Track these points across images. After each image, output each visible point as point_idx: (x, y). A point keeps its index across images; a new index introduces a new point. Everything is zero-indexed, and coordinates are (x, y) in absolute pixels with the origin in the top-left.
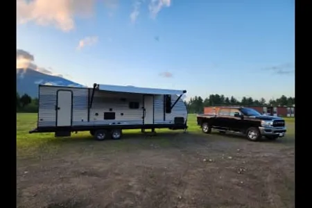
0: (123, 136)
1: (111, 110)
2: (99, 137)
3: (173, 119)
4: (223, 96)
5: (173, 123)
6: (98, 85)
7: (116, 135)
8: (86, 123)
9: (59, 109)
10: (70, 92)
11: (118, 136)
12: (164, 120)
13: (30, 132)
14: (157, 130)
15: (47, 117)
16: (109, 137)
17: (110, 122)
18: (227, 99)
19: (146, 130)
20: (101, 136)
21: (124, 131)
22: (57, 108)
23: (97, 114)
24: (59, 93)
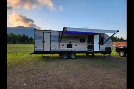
0: (77, 57)
1: (70, 43)
2: (64, 57)
4: (116, 37)
5: (104, 50)
6: (66, 28)
7: (73, 57)
8: (57, 50)
9: (44, 42)
10: (50, 33)
11: (74, 57)
12: (100, 49)
13: (31, 54)
14: (95, 54)
15: (39, 46)
16: (69, 58)
17: (69, 50)
18: (119, 38)
19: (89, 54)
20: (65, 57)
21: (77, 54)
22: (43, 42)
23: (63, 45)
24: (44, 33)
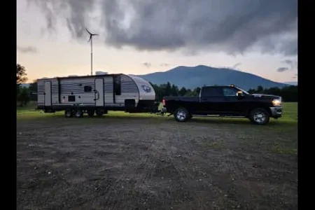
1: (72, 93)
3: (123, 101)
5: (123, 105)
8: (58, 104)
10: (50, 82)
12: (114, 102)
15: (41, 99)
17: (72, 103)
22: (45, 94)
23: (64, 98)
